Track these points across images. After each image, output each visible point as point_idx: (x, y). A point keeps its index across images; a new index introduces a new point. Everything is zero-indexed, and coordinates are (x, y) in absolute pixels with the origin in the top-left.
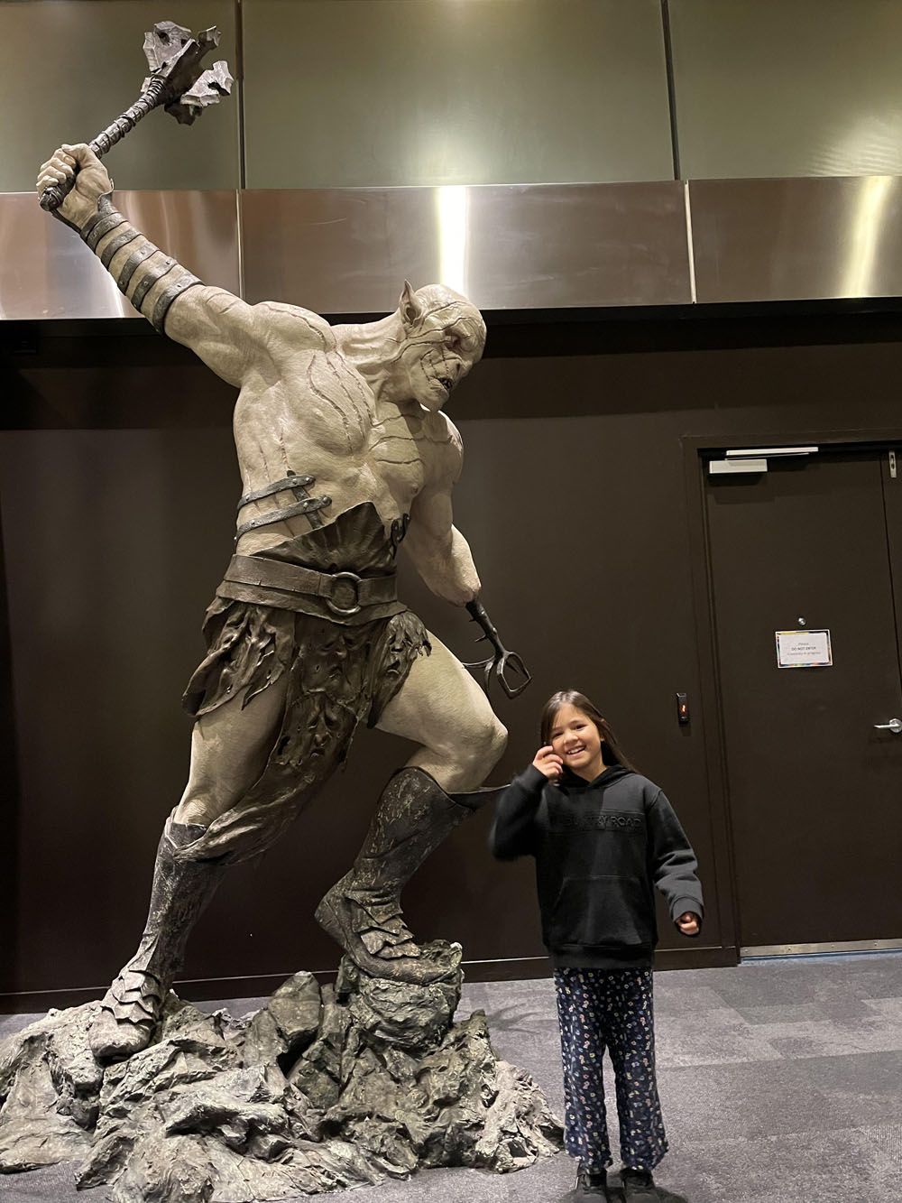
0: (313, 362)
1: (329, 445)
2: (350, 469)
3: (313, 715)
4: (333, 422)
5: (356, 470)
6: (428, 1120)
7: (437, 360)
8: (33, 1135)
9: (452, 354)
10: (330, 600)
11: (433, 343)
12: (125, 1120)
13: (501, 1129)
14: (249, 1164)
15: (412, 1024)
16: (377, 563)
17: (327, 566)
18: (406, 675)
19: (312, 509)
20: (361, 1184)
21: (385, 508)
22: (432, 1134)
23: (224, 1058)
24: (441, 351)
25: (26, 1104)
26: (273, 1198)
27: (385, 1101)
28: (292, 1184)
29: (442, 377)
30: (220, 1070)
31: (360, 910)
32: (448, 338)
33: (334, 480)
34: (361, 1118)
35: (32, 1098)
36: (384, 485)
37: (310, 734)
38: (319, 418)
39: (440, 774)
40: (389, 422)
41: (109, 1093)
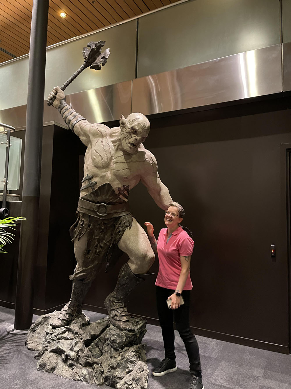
0: (97, 142)
1: (97, 167)
2: (103, 173)
3: (95, 244)
4: (99, 160)
5: (105, 174)
6: (108, 371)
7: (129, 138)
8: (36, 342)
9: (134, 135)
10: (98, 212)
11: (128, 133)
12: (50, 345)
13: (125, 382)
14: (65, 366)
15: (115, 341)
16: (113, 200)
17: (97, 202)
18: (122, 235)
19: (92, 185)
20: (86, 382)
21: (115, 184)
22: (107, 376)
23: (77, 335)
24: (130, 135)
25: (39, 333)
26: (65, 378)
27: (105, 362)
28: (71, 375)
29: (131, 143)
30: (76, 338)
31: (112, 303)
32: (132, 131)
33: (98, 177)
34: (98, 364)
35: (41, 333)
36: (114, 177)
37: (95, 250)
38: (95, 159)
39: (132, 267)
40: (118, 158)
41: (49, 336)
